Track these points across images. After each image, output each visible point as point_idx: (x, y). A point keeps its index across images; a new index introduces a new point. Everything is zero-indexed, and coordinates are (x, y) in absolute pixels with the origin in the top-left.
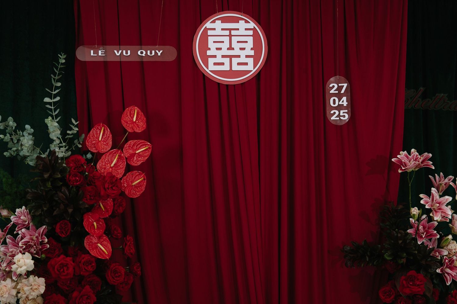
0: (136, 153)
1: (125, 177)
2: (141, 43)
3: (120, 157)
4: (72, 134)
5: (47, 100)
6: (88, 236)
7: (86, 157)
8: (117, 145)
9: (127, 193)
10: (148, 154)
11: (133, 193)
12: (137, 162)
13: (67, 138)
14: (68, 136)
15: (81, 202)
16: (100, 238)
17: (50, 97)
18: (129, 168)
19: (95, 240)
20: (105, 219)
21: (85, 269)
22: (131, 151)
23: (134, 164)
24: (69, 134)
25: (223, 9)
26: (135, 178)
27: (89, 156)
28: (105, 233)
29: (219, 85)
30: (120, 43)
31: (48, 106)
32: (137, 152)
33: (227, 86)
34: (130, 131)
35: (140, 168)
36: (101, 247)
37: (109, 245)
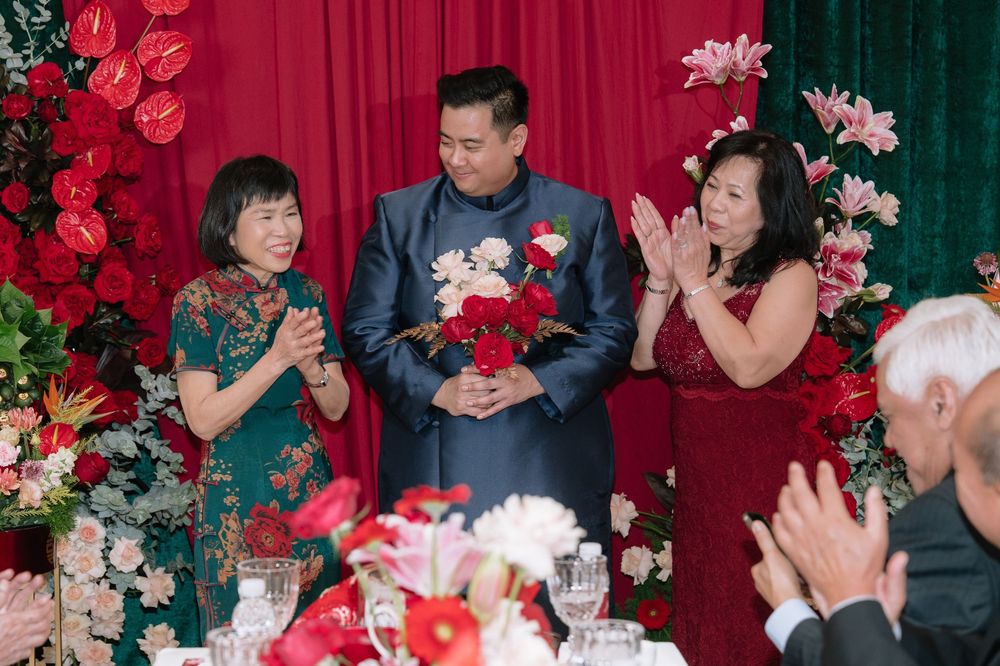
0: (161, 58)
1: (143, 105)
3: (131, 67)
4: (42, 24)
6: (63, 213)
7: (73, 66)
8: (126, 44)
9: (146, 134)
10: (186, 59)
11: (161, 135)
12: (161, 75)
13: (35, 31)
14: (37, 28)
15: (48, 151)
16: (83, 215)
18: (149, 87)
19: (74, 220)
20: (96, 181)
21: (54, 271)
22: (152, 54)
23: (157, 78)
24: (36, 24)
26: (164, 105)
27: (80, 65)
28: (95, 206)
32: (165, 54)
34: (155, 13)
35: (172, 85)
36: (85, 232)
37: (103, 230)
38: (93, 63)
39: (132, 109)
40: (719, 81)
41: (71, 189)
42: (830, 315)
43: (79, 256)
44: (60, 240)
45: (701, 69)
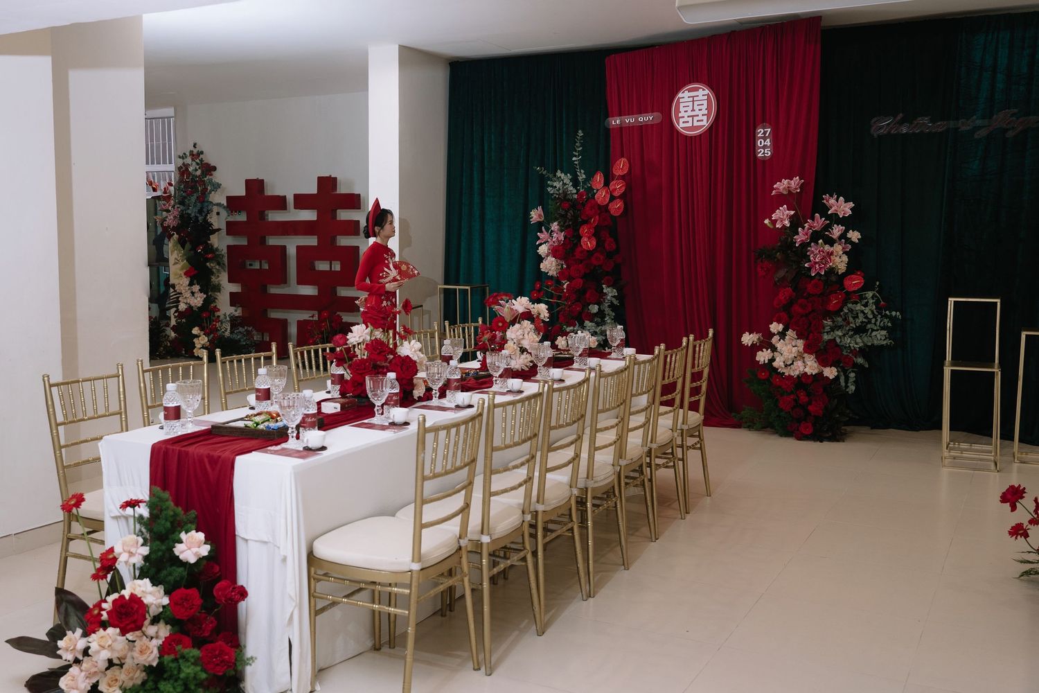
0: (616, 189)
1: (611, 204)
2: (640, 112)
3: (607, 192)
4: (583, 179)
5: (574, 159)
6: (583, 238)
7: (591, 193)
8: (607, 184)
9: (611, 213)
10: (624, 188)
11: (616, 213)
12: (616, 194)
13: (581, 181)
16: (589, 239)
17: (575, 156)
18: (613, 198)
19: (586, 240)
20: (594, 228)
21: (580, 256)
22: (614, 187)
25: (690, 83)
26: (617, 204)
27: (593, 192)
28: (593, 236)
29: (686, 137)
30: (630, 113)
31: (575, 162)
32: (618, 188)
33: (691, 137)
34: (617, 174)
35: (619, 197)
36: (588, 243)
37: (595, 243)
38: (598, 190)
39: (608, 205)
40: (785, 193)
41: (584, 230)
42: (823, 273)
43: (588, 251)
44: (581, 246)
45: (778, 189)
